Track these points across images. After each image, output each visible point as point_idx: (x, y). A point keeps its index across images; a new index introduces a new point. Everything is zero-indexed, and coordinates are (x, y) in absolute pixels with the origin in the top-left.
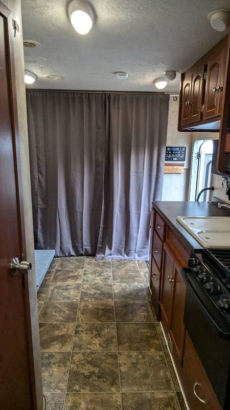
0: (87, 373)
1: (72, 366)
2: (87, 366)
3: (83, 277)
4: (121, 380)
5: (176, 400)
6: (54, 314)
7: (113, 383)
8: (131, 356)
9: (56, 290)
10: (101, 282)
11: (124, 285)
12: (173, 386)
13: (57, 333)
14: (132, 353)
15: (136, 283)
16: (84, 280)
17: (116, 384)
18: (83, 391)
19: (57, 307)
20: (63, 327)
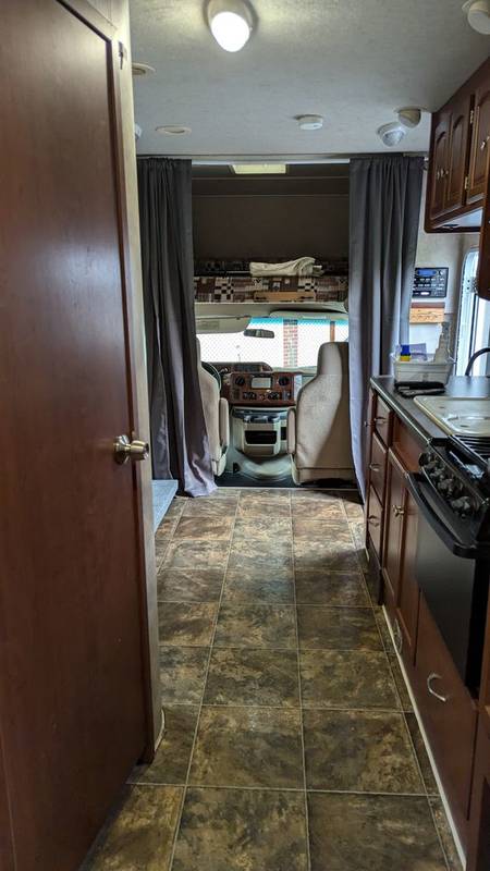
0: (238, 678)
1: (212, 667)
2: (240, 669)
3: (233, 530)
4: (302, 691)
5: (403, 724)
6: (178, 588)
7: (287, 695)
8: (322, 657)
9: (180, 551)
10: (268, 539)
11: (313, 544)
12: (398, 702)
13: (184, 617)
14: (324, 651)
15: (339, 542)
16: (235, 536)
17: (292, 695)
18: (231, 704)
19: (184, 577)
20: (195, 608)
